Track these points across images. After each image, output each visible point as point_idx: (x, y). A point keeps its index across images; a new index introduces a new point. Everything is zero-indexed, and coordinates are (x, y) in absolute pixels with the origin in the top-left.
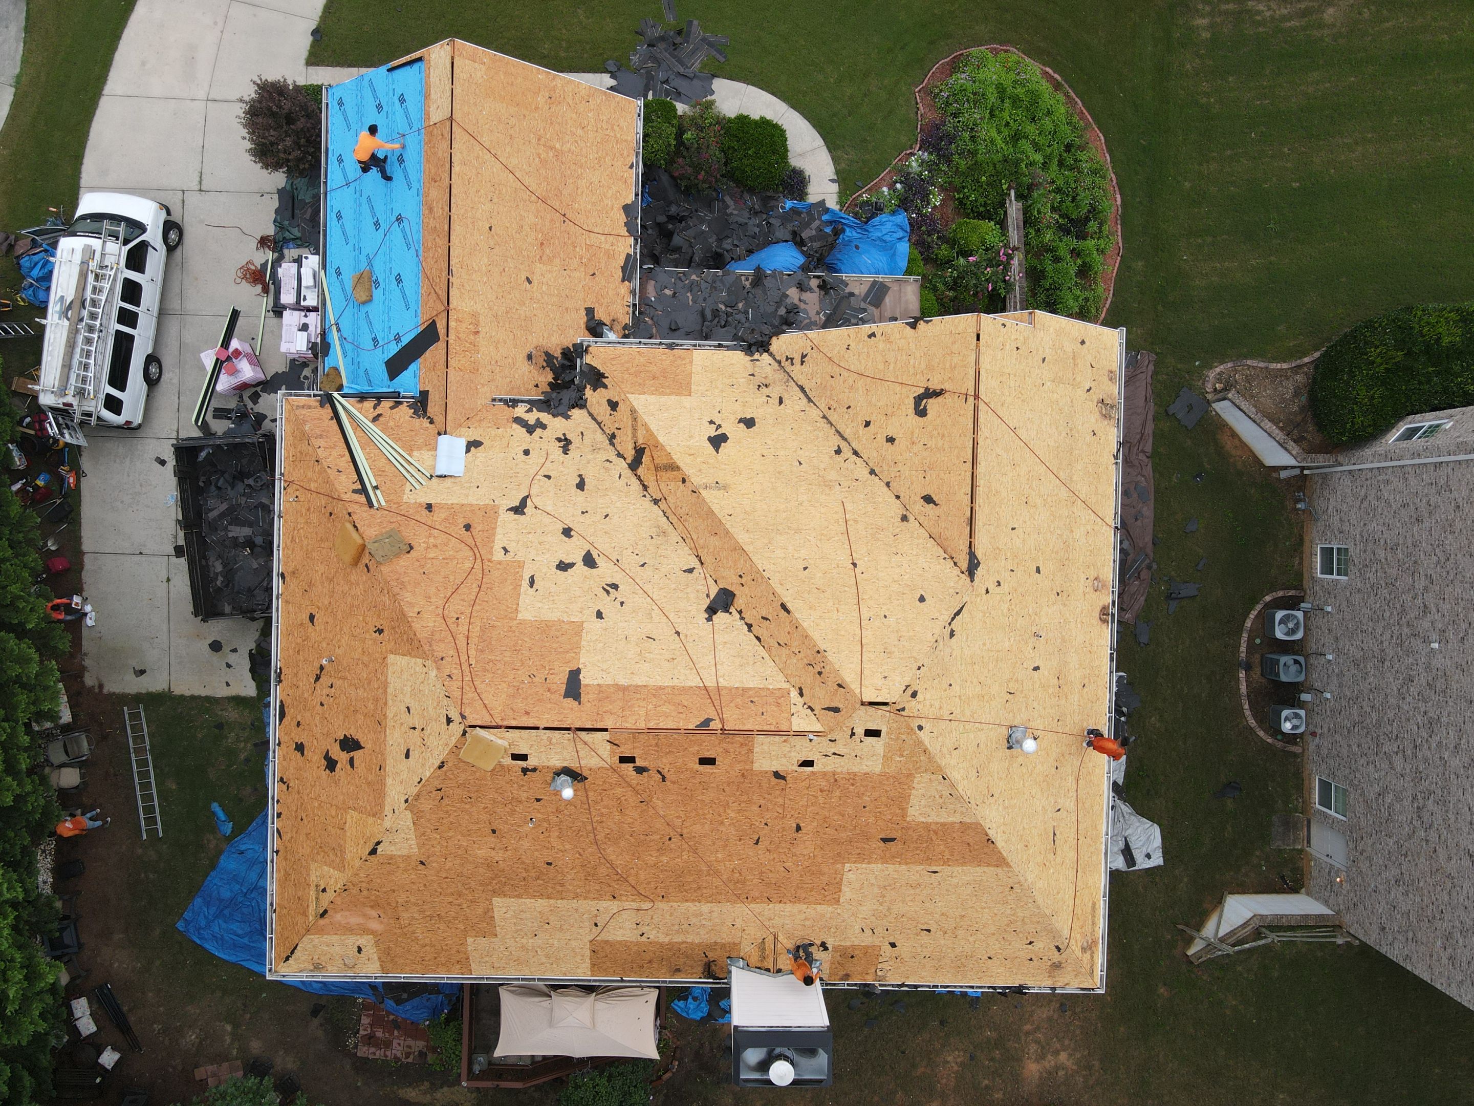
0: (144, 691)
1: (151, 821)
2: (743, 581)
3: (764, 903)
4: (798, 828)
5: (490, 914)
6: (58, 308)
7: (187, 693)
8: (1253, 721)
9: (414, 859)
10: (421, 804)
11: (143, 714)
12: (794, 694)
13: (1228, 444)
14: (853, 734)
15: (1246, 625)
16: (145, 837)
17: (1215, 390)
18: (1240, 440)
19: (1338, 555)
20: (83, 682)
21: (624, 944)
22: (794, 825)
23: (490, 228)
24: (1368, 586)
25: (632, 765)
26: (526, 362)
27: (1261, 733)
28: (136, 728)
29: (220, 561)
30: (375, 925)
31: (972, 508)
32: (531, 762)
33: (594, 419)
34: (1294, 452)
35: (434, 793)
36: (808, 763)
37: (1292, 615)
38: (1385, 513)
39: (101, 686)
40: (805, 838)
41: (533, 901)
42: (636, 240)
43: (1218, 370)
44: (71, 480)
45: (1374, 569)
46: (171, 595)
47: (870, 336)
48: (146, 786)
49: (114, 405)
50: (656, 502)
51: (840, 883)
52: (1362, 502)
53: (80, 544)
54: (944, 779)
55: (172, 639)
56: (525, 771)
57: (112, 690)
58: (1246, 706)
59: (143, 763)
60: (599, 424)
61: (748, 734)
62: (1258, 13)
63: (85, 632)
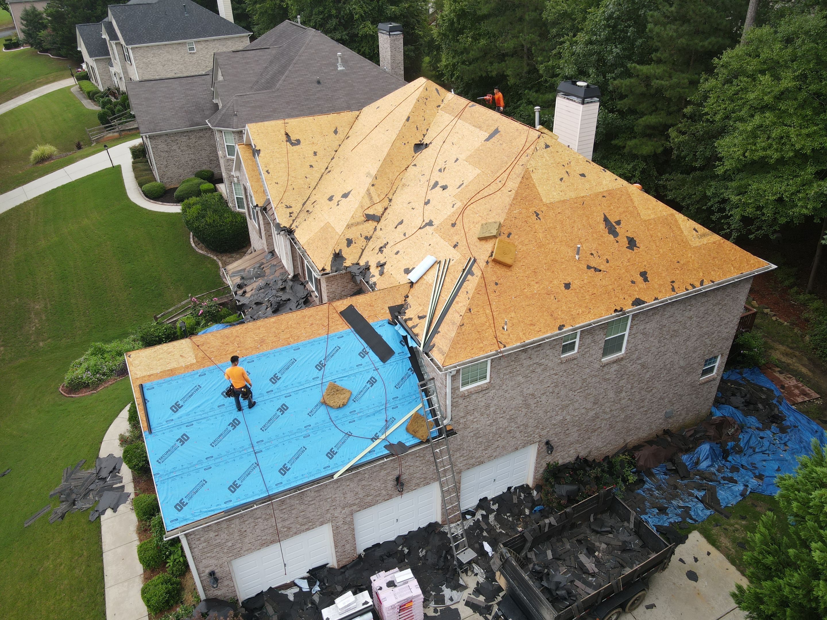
33: (362, 254)
47: (269, 173)
50: (390, 200)
60: (363, 250)
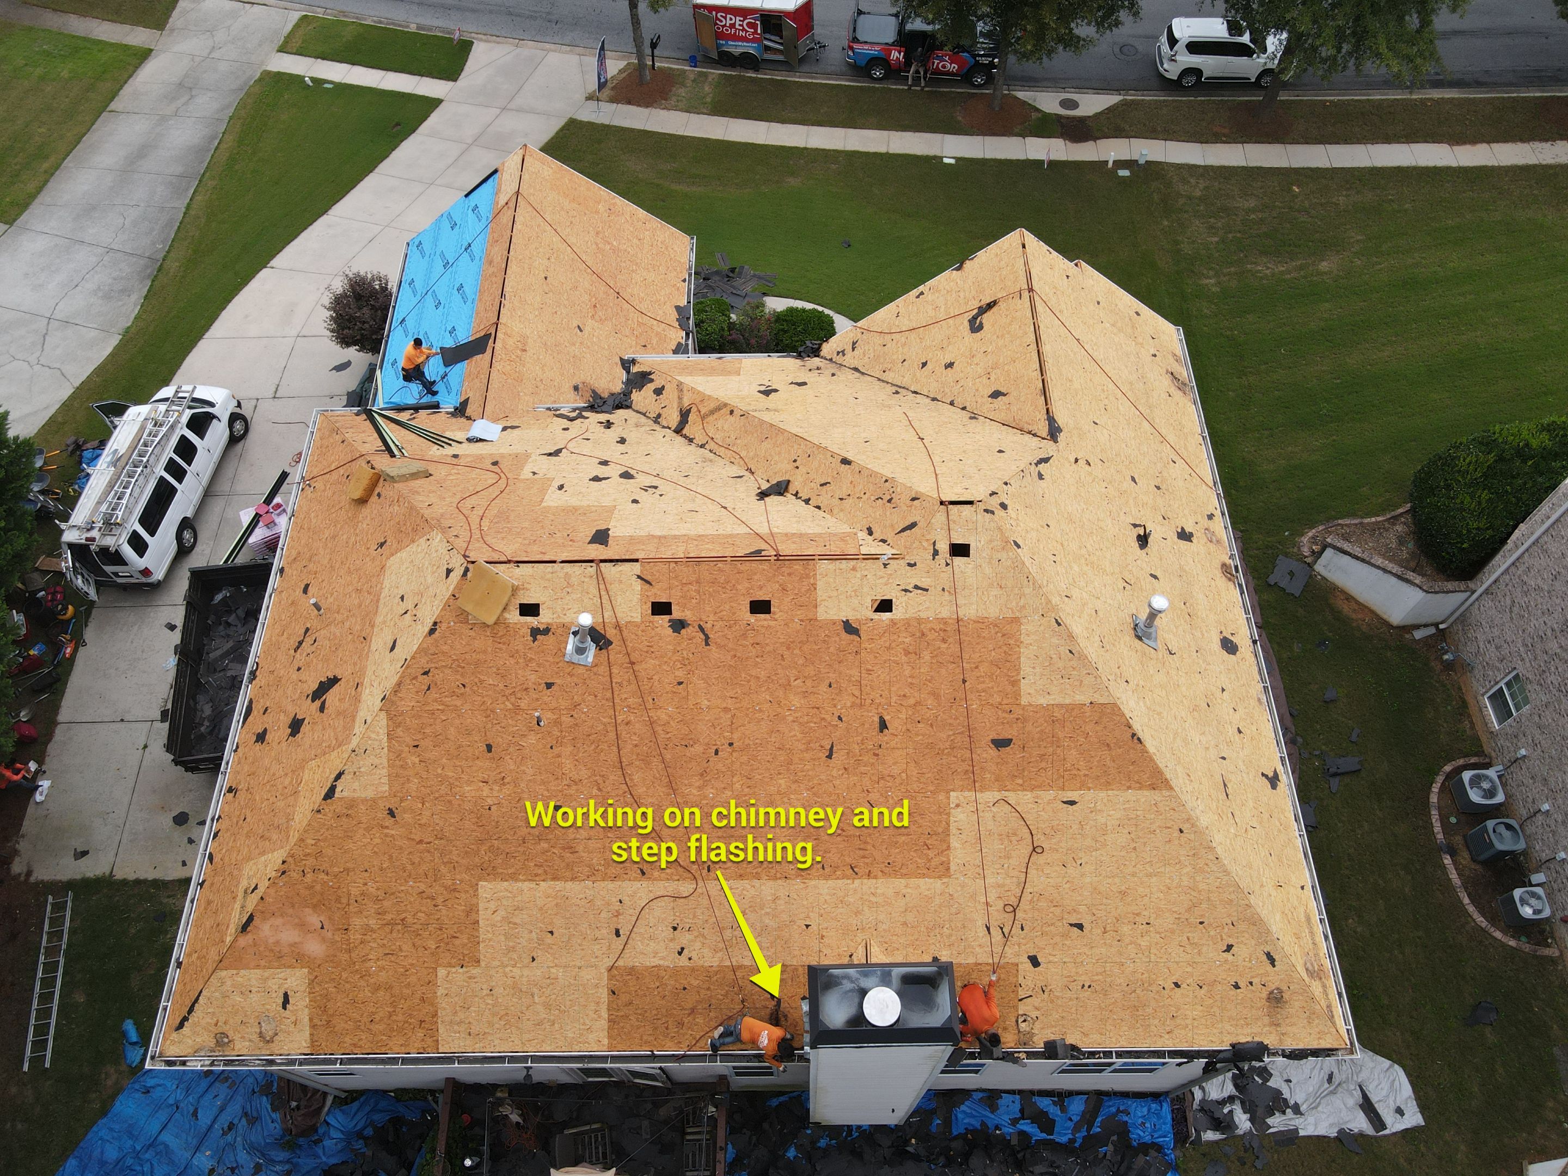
0: (78, 877)
1: (40, 1045)
2: (797, 464)
3: (844, 877)
4: (883, 725)
5: (474, 916)
6: (109, 459)
7: (132, 877)
8: (1482, 919)
9: (381, 804)
10: (402, 699)
11: (69, 904)
12: (863, 535)
13: (1346, 609)
14: (936, 553)
15: (1431, 800)
16: (26, 1068)
17: (1313, 552)
18: (1357, 602)
19: (1509, 690)
20: (9, 869)
21: (656, 972)
22: (877, 719)
23: (546, 278)
24: (1554, 691)
25: (667, 618)
26: (572, 391)
27: (1498, 934)
28: (57, 921)
29: (211, 704)
30: (315, 948)
31: (1043, 380)
32: (545, 618)
33: (639, 412)
34: (1417, 581)
35: (421, 678)
36: (885, 606)
37: (1484, 775)
38: (1540, 600)
39: (29, 873)
40: (893, 744)
41: (533, 885)
42: (687, 335)
43: (1310, 534)
44: (68, 650)
45: (1553, 668)
46: (144, 763)
47: (918, 297)
48: (46, 998)
49: (139, 545)
50: (702, 446)
51: (947, 832)
52: (1511, 612)
53: (57, 714)
54: (1059, 624)
55: (131, 813)
56: (535, 632)
57: (40, 878)
58: (1466, 900)
59: (51, 967)
60: (644, 415)
61: (809, 558)
62: (1259, 271)
63: (31, 810)
